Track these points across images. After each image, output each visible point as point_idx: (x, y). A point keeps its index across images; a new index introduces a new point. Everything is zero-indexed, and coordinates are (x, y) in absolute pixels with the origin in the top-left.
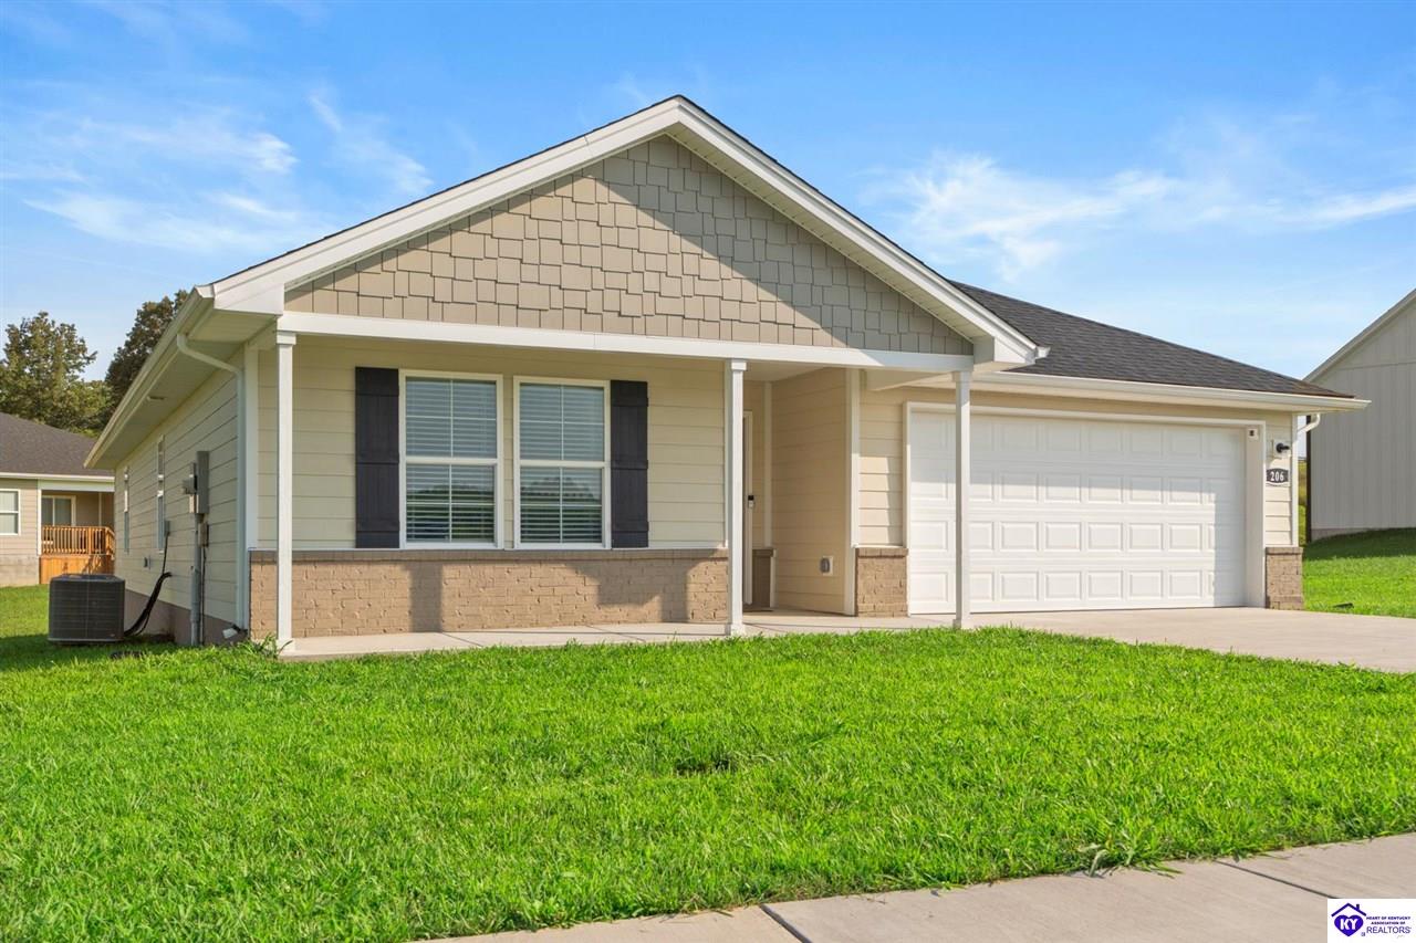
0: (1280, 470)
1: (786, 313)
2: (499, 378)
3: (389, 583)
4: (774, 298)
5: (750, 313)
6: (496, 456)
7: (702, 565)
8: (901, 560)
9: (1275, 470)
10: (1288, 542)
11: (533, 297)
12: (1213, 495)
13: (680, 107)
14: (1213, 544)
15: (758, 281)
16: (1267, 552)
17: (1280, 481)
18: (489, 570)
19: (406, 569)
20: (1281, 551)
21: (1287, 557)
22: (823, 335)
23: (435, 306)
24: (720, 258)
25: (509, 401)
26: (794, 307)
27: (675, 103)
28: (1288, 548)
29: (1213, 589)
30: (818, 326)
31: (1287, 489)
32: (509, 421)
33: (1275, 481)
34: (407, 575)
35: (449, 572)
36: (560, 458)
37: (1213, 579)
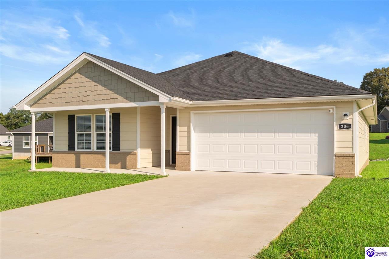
0: (346, 124)
1: (116, 96)
2: (91, 115)
3: (72, 157)
4: (113, 93)
5: (108, 97)
6: (91, 131)
7: (130, 156)
8: (188, 155)
9: (343, 124)
10: (352, 152)
11: (67, 100)
12: (317, 135)
13: (85, 55)
14: (317, 152)
15: (110, 89)
16: (336, 156)
17: (346, 128)
18: (88, 155)
19: (75, 155)
20: (341, 155)
21: (346, 158)
22: (125, 100)
23: (53, 104)
24: (102, 85)
25: (93, 119)
26: (118, 94)
27: (84, 54)
28: (351, 154)
29: (317, 168)
30: (123, 98)
31: (351, 131)
32: (93, 124)
33: (344, 128)
34: (75, 156)
35: (82, 156)
36: (103, 131)
37: (317, 165)
